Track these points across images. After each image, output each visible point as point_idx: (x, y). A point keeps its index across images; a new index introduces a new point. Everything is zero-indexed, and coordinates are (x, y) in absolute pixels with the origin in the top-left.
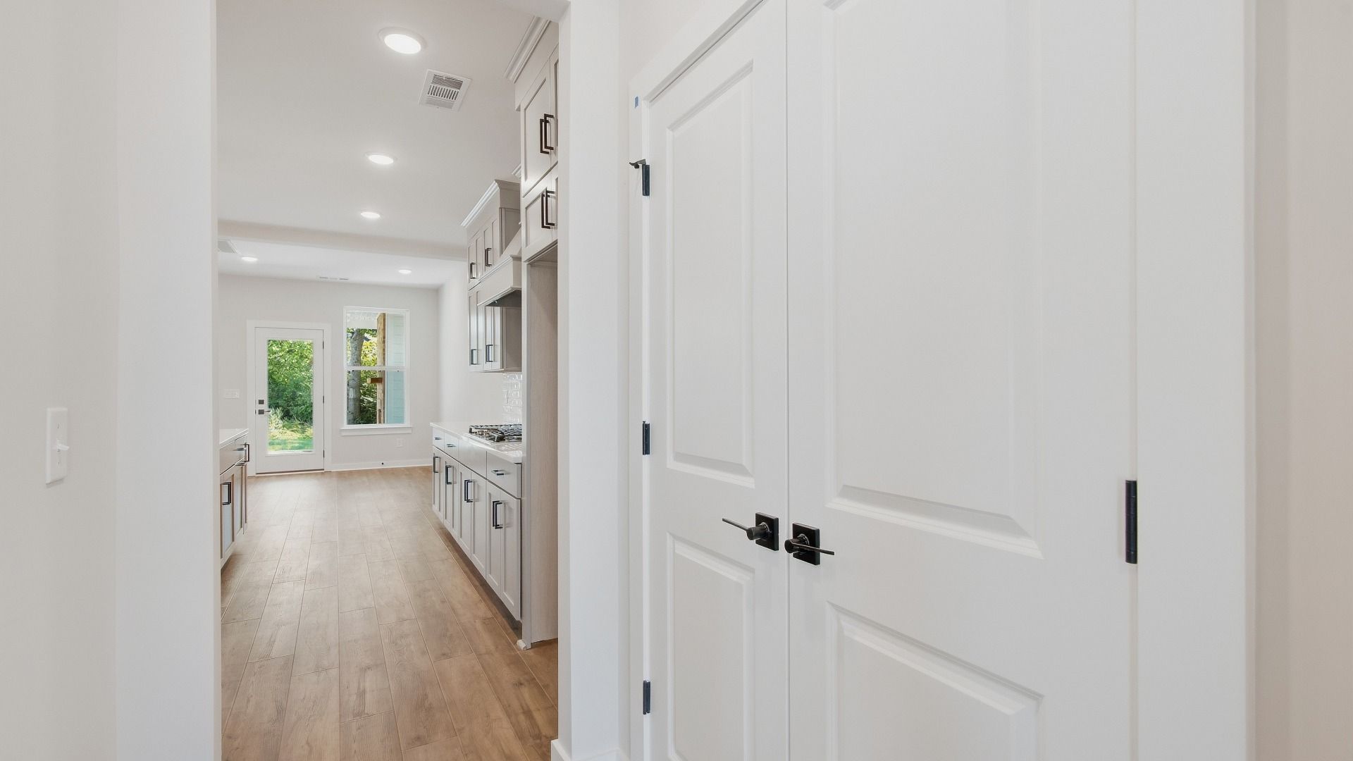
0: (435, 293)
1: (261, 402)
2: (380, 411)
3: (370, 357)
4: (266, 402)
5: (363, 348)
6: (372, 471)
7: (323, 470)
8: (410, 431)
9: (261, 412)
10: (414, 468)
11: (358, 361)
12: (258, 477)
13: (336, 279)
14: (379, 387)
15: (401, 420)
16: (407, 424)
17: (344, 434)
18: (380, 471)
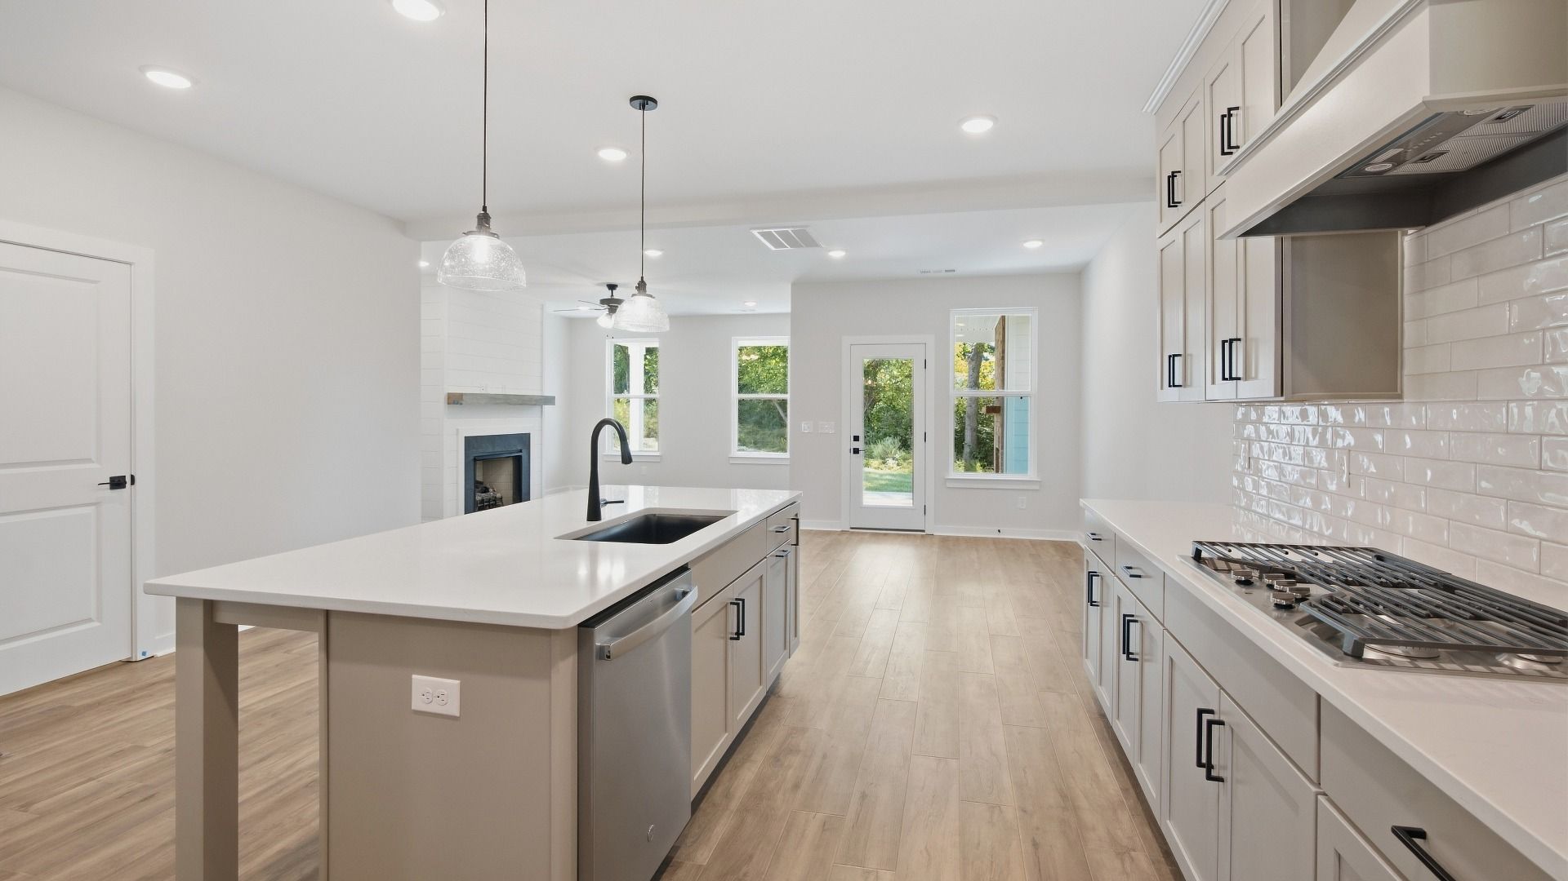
0: (1076, 278)
1: (856, 438)
2: (997, 450)
3: (990, 379)
4: (861, 438)
5: (982, 368)
6: (984, 540)
7: (923, 531)
8: (1037, 487)
9: (856, 451)
10: (1042, 542)
11: (975, 385)
12: (853, 533)
13: (940, 271)
14: (996, 418)
15: (1024, 470)
16: (1031, 475)
17: (949, 485)
18: (995, 541)
